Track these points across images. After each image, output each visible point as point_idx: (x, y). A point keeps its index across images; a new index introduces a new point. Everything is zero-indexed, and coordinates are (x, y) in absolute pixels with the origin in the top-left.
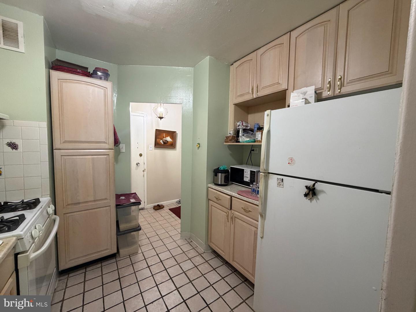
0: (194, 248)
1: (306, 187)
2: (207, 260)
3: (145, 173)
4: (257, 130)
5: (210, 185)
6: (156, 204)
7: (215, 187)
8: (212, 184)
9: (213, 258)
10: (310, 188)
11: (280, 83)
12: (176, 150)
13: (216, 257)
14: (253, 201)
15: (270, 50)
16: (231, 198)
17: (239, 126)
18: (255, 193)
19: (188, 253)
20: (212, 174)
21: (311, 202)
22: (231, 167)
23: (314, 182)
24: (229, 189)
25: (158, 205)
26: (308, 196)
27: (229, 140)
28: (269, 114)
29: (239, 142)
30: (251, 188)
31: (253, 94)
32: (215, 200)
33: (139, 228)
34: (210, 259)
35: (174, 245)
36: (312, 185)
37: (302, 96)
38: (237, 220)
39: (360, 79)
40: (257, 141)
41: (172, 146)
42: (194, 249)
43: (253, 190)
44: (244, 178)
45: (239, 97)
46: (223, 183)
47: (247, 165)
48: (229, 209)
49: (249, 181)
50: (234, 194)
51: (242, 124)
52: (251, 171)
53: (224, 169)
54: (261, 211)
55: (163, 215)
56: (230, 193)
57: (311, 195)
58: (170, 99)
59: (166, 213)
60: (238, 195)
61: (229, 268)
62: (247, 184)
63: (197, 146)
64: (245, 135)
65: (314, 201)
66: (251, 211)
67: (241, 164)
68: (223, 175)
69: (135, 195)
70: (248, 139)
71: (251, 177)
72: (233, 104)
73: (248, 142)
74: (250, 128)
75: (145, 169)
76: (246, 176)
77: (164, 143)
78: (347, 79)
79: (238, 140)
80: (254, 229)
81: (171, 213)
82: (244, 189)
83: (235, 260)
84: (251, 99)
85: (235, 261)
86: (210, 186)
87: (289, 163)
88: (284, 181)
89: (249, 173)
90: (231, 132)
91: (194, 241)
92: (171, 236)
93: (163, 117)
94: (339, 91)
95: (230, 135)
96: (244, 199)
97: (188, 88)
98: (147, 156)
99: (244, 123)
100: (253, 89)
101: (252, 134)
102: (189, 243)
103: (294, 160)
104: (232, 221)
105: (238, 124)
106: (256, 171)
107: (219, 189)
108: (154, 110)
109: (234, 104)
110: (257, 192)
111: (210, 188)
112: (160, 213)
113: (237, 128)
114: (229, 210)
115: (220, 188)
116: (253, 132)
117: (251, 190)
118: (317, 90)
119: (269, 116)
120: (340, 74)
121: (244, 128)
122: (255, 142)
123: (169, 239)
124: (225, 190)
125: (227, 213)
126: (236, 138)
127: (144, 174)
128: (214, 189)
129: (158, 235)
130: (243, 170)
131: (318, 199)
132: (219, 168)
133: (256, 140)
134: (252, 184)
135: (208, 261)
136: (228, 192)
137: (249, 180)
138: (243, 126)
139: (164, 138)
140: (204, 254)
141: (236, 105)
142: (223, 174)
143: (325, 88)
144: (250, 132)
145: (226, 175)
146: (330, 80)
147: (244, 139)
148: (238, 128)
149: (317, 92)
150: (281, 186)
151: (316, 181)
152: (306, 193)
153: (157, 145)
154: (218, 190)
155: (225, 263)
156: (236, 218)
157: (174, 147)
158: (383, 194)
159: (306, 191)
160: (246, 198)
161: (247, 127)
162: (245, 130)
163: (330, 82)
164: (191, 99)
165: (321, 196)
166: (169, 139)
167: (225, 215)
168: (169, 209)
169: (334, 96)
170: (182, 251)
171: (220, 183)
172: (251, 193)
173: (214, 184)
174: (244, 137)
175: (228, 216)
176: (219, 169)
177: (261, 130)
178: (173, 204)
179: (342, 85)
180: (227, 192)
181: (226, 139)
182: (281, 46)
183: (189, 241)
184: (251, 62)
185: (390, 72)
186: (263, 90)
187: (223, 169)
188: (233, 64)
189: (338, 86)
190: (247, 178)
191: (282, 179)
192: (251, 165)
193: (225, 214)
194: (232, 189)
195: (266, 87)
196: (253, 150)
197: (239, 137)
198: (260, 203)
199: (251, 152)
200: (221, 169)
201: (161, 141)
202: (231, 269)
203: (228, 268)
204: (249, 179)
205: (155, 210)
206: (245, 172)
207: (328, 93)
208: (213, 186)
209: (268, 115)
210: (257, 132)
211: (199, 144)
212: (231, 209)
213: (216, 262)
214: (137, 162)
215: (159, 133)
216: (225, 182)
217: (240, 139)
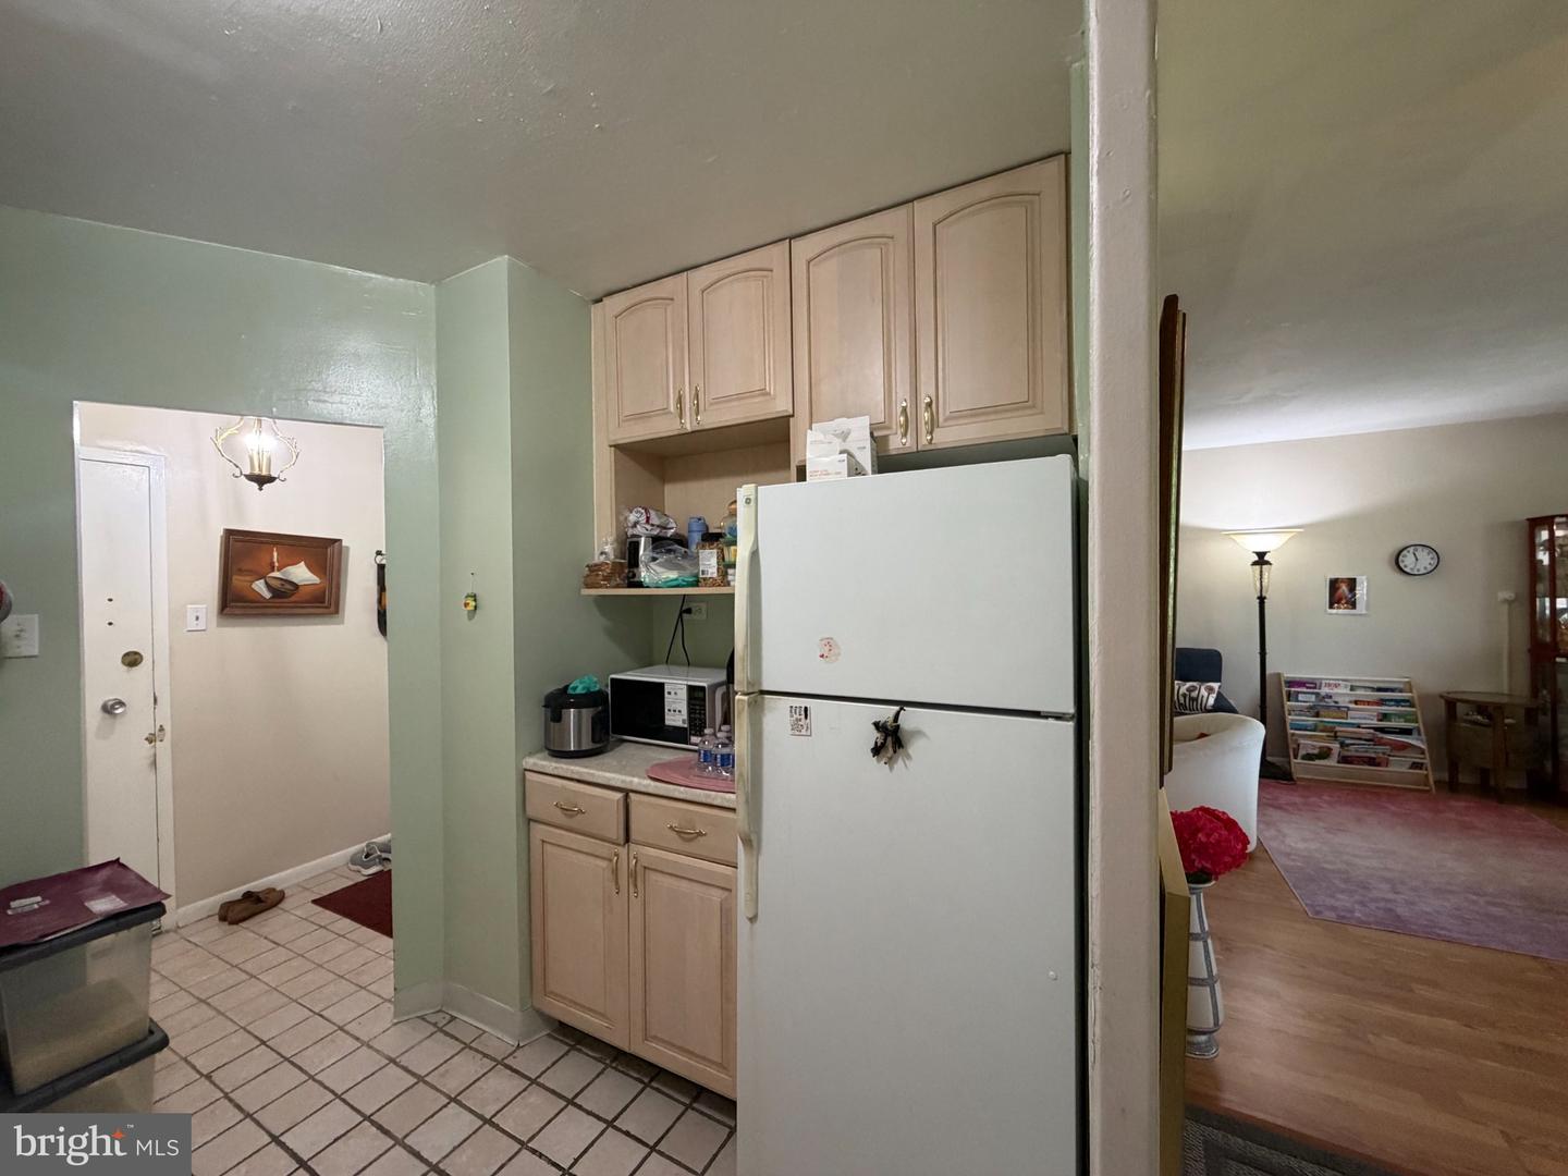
0: (467, 1046)
1: (876, 725)
2: (533, 1077)
3: (164, 748)
4: (703, 540)
5: (530, 762)
6: (236, 893)
7: (554, 765)
8: (539, 755)
9: (562, 1057)
10: (887, 729)
11: (769, 394)
12: (342, 623)
13: (572, 1048)
14: (709, 796)
15: (731, 282)
16: (627, 797)
17: (635, 525)
18: (715, 765)
19: (442, 1076)
20: (538, 714)
21: (891, 769)
22: (612, 680)
23: (897, 708)
24: (615, 763)
25: (248, 895)
26: (883, 753)
27: (601, 578)
28: (752, 497)
29: (640, 585)
30: (696, 748)
31: (681, 419)
32: (560, 818)
33: (157, 1037)
34: (549, 1064)
35: (366, 1061)
36: (891, 719)
37: (838, 444)
38: (653, 876)
39: (975, 413)
40: (705, 579)
41: (324, 603)
42: (471, 1048)
43: (705, 754)
44: (666, 717)
45: (632, 423)
46: (587, 745)
47: (671, 667)
48: (622, 841)
49: (686, 726)
50: (638, 782)
51: (648, 518)
52: (691, 689)
53: (588, 689)
54: (746, 827)
55: (282, 937)
56: (623, 781)
57: (891, 750)
58: (319, 401)
59: (295, 922)
60: (653, 783)
61: (628, 1075)
62: (679, 735)
63: (466, 605)
64: (663, 558)
65: (899, 765)
66: (705, 835)
67: (647, 662)
68: (587, 713)
69: (115, 873)
70: (673, 575)
71: (691, 711)
72: (611, 446)
73: (675, 583)
74: (676, 534)
75: (162, 729)
76: (673, 707)
77: (278, 593)
78: (944, 409)
79: (634, 576)
80: (716, 896)
81: (328, 916)
82: (667, 756)
83: (653, 1033)
84: (676, 433)
85: (655, 1037)
86: (535, 764)
87: (822, 656)
88: (812, 713)
89: (683, 694)
90: (608, 549)
91: (464, 1013)
92: (341, 1028)
93: (273, 475)
94: (929, 438)
95: (602, 558)
96: (677, 795)
97: (412, 364)
98: (171, 664)
99: (653, 514)
100: (680, 400)
101: (685, 556)
102: (441, 1030)
103: (836, 645)
104: (636, 886)
105: (632, 517)
106: (710, 687)
107: (572, 772)
108: (220, 442)
109: (615, 446)
110: (719, 760)
111: (530, 770)
112: (265, 931)
113: (629, 534)
114: (619, 845)
115: (576, 765)
116: (687, 547)
117: (696, 755)
118: (875, 429)
119: (752, 503)
120: (926, 391)
121: (656, 532)
122: (696, 583)
123: (333, 1041)
124: (602, 770)
125: (611, 860)
126: (626, 571)
127: (155, 755)
128: (551, 775)
129: (263, 1043)
130: (662, 685)
131: (909, 757)
132: (567, 687)
133: (701, 576)
134: (700, 733)
135: (539, 1077)
136: (614, 778)
137: (684, 721)
138: (649, 527)
139: (273, 571)
140: (515, 1054)
141: (622, 449)
142: (584, 711)
143: (894, 427)
144: (676, 546)
145: (599, 712)
146: (904, 404)
147: (656, 574)
148: (630, 532)
149: (875, 434)
150: (804, 732)
151: (903, 704)
152: (876, 743)
153: (233, 603)
154: (569, 775)
155: (612, 1062)
156: (649, 869)
157: (332, 609)
158: (1051, 721)
159: (874, 736)
160: (682, 789)
161: (665, 528)
162: (658, 542)
163: (904, 409)
164: (429, 410)
165: (915, 748)
166: (301, 573)
167: (604, 870)
168: (315, 902)
169: (918, 452)
170: (409, 1077)
171: (572, 749)
172: (700, 768)
173: (547, 752)
174: (659, 565)
175: (615, 872)
176: (570, 691)
177: (717, 540)
178: (332, 871)
179: (933, 424)
180: (609, 779)
181: (588, 576)
182: (765, 277)
183: (441, 1020)
184: (668, 305)
185: (1030, 403)
186: (715, 407)
187: (584, 692)
188: (600, 300)
189: (926, 423)
190: (676, 712)
191: (806, 708)
192: (683, 665)
193: (604, 864)
194: (624, 763)
195: (728, 399)
196: (689, 611)
197: (637, 566)
198: (742, 799)
199: (680, 615)
200: (579, 691)
201: (260, 586)
202: (635, 1075)
203: (625, 1077)
204: (685, 717)
205: (231, 923)
206: (669, 693)
207: (904, 441)
208: (544, 763)
209: (748, 501)
210: (703, 547)
211: (474, 597)
212: (627, 839)
213: (572, 1072)
214: (110, 697)
215: (242, 550)
216: (594, 741)
217: (644, 574)
